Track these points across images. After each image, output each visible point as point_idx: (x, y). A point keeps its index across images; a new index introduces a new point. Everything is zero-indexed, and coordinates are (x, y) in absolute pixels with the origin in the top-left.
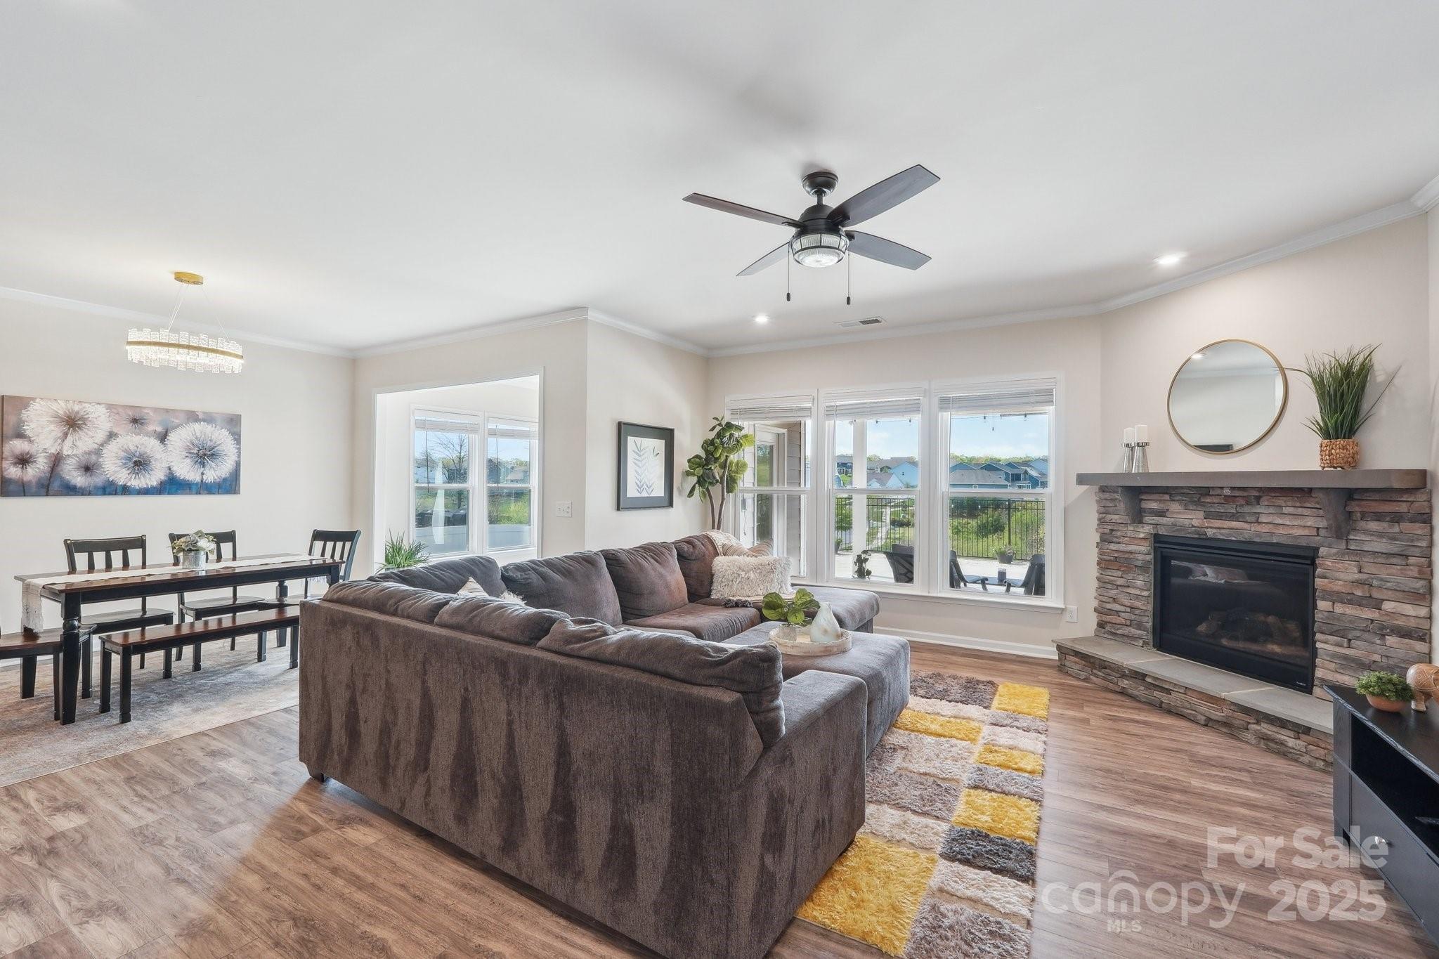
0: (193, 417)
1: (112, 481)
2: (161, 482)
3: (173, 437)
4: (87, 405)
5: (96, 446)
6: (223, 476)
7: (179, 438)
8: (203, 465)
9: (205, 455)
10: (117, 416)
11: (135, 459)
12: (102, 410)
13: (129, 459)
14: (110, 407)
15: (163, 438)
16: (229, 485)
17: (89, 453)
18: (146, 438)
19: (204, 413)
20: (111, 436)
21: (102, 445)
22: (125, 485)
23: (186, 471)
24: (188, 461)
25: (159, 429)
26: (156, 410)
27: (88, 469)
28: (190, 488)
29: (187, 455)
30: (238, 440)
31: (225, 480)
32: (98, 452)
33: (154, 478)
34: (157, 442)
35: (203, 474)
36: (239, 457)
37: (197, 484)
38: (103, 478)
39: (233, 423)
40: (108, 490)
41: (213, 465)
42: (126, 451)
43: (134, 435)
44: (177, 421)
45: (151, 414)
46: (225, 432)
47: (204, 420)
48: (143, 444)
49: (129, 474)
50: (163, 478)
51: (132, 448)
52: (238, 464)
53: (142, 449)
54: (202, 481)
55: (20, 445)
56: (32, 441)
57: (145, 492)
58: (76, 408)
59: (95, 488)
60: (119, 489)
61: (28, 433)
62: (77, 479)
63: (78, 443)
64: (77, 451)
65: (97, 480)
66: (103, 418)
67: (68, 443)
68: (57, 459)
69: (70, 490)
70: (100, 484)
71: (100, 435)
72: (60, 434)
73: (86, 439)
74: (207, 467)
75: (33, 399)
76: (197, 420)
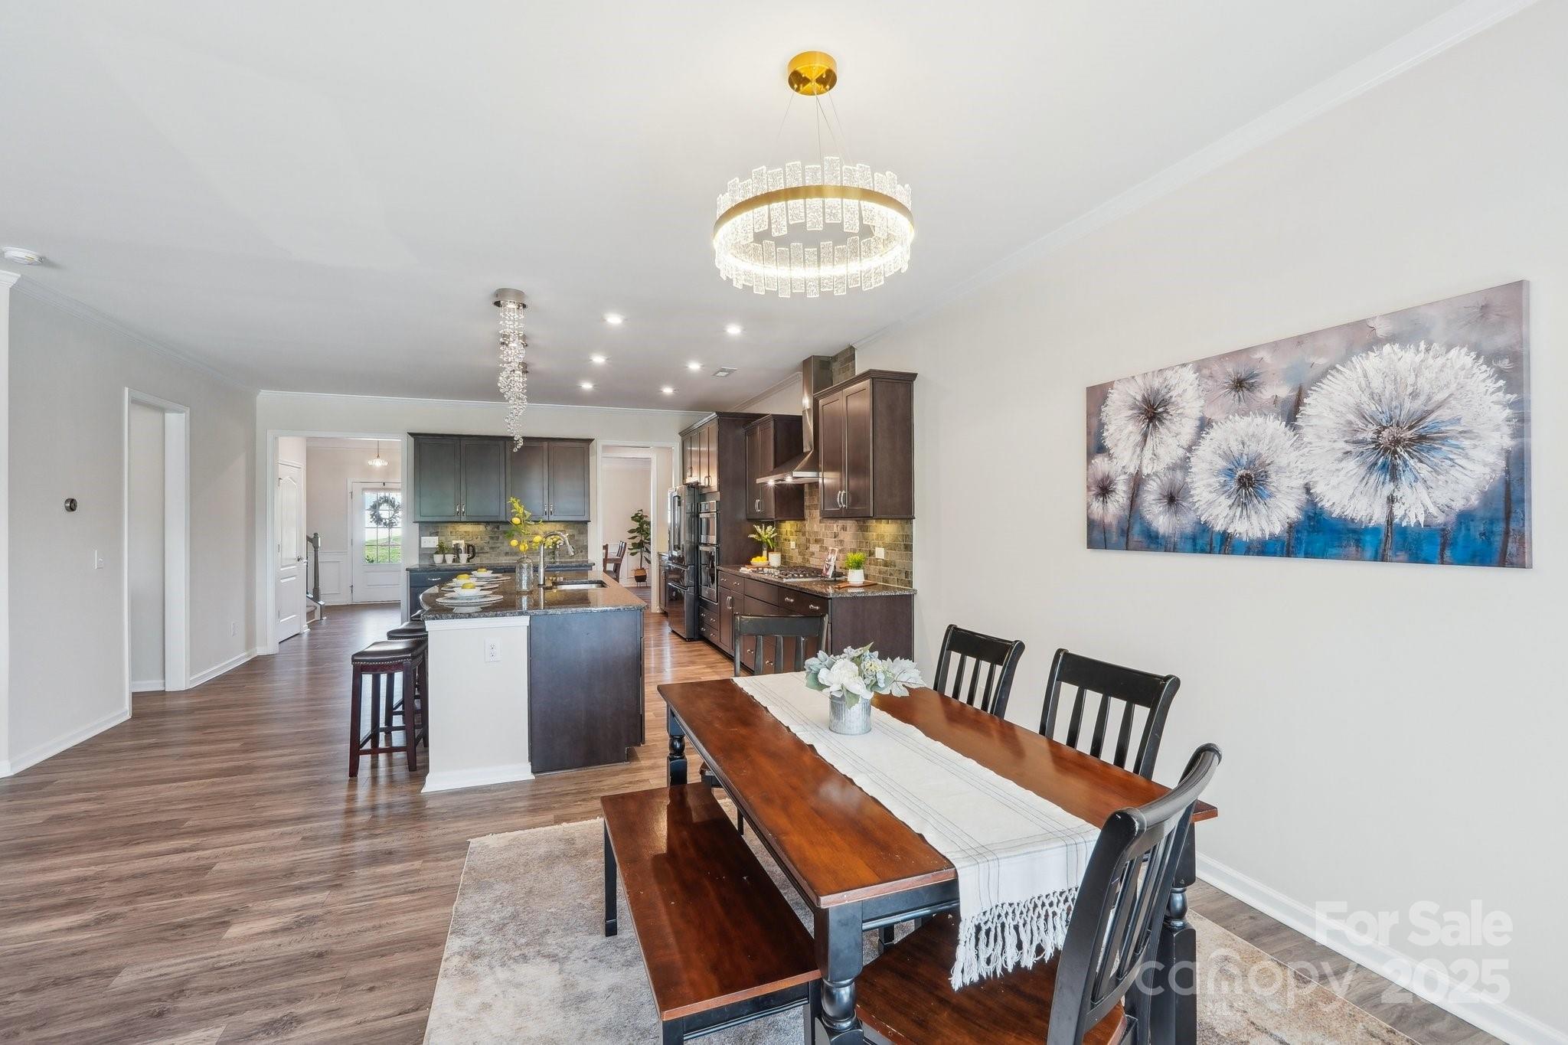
0: (1364, 339)
1: (1205, 523)
2: (1290, 526)
3: (1315, 405)
4: (1169, 374)
5: (1181, 452)
6: (1459, 505)
7: (1330, 407)
8: (1392, 472)
9: (1397, 442)
10: (1210, 382)
11: (1241, 472)
12: (1189, 375)
13: (1230, 472)
14: (1200, 366)
15: (1292, 412)
17: (1172, 468)
18: (1260, 420)
19: (1392, 316)
20: (1201, 426)
21: (1189, 449)
22: (1225, 532)
24: (1351, 464)
25: (1284, 392)
26: (1275, 346)
27: (1172, 499)
28: (1358, 543)
29: (1349, 448)
30: (1513, 378)
31: (1465, 518)
32: (1185, 464)
33: (1280, 517)
34: (1275, 426)
35: (1391, 500)
36: (1519, 434)
37: (1376, 530)
38: (1192, 516)
40: (1200, 542)
41: (1424, 470)
42: (1226, 456)
43: (1237, 418)
44: (1327, 360)
45: (1269, 356)
46: (1461, 358)
47: (1392, 339)
48: (1253, 436)
49: (1230, 507)
50: (1294, 514)
51: (1236, 448)
52: (1517, 459)
53: (1253, 448)
54: (1390, 521)
55: (1101, 464)
56: (1110, 457)
57: (1263, 548)
58: (1156, 383)
59: (1183, 537)
60: (1216, 544)
61: (1108, 443)
62: (1161, 521)
63: (1161, 451)
64: (1160, 467)
65: (1186, 522)
66: (1191, 393)
67: (1148, 453)
68: (1137, 483)
69: (1153, 541)
70: (1189, 530)
71: (1186, 429)
72: (1139, 438)
73: (1170, 441)
74: (1405, 479)
75: (1111, 384)
76: (1374, 343)
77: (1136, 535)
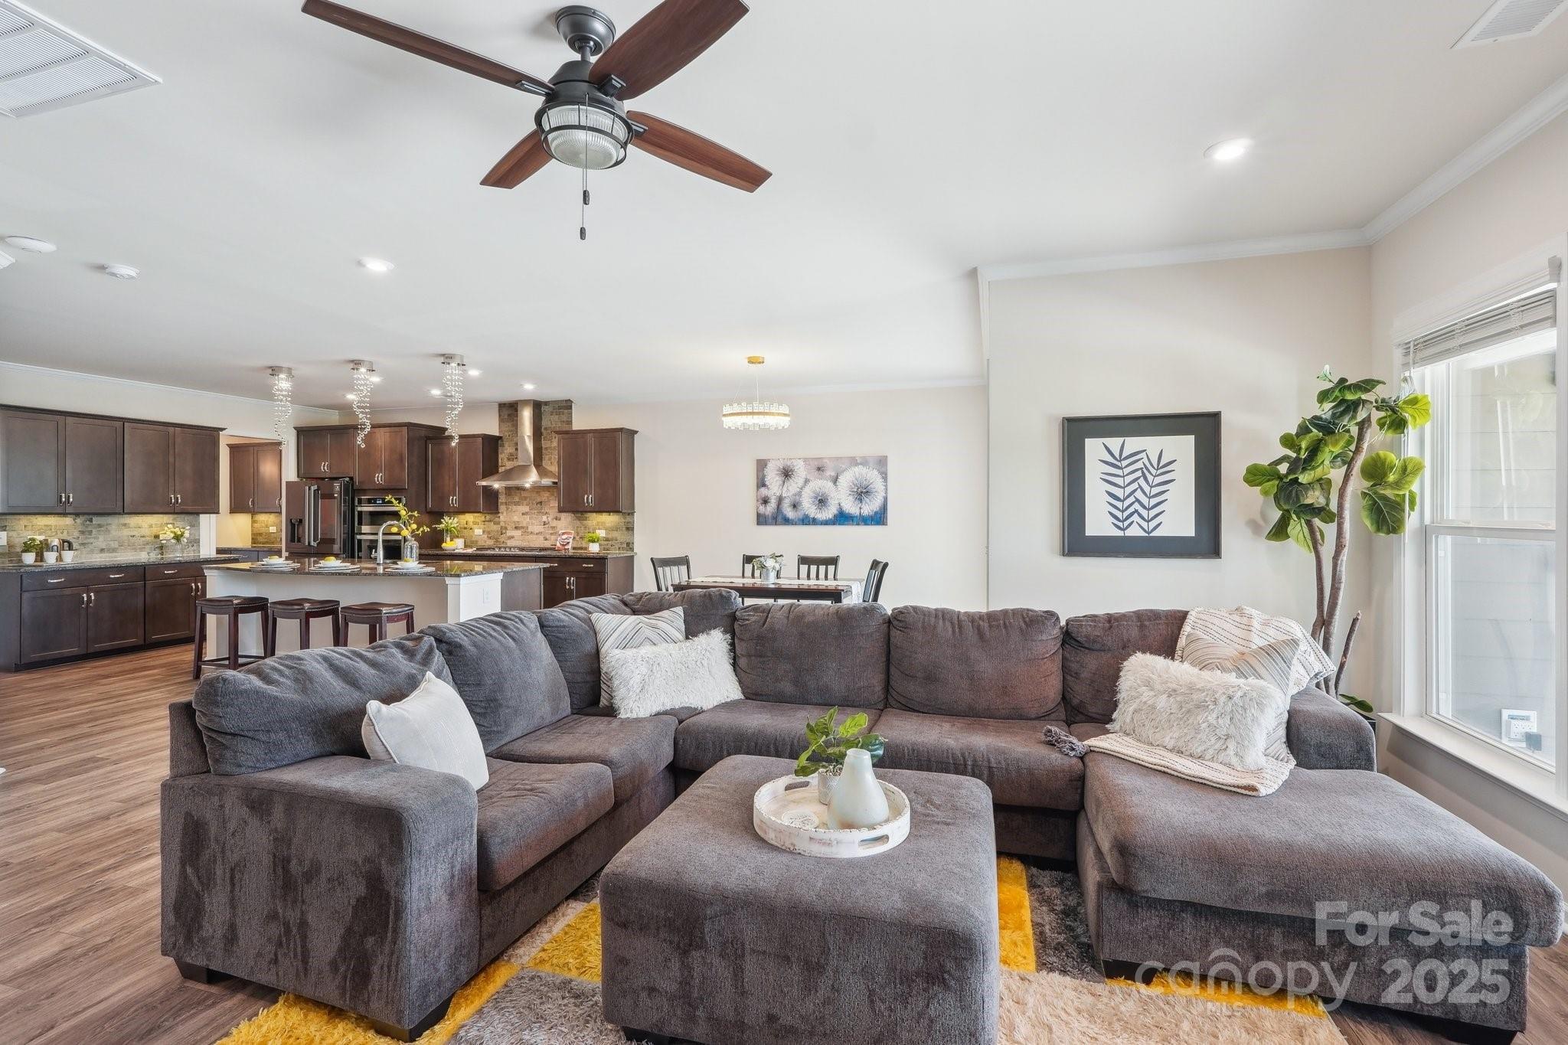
0: (854, 462)
1: (808, 514)
2: (835, 515)
3: (841, 479)
4: (793, 461)
5: (798, 489)
6: (875, 510)
7: (845, 480)
8: (861, 501)
9: (862, 492)
10: (810, 466)
11: (820, 498)
12: (801, 463)
13: (816, 498)
14: (806, 460)
15: (835, 480)
16: (879, 518)
17: (795, 495)
18: (826, 481)
19: (861, 457)
20: (807, 481)
21: (801, 489)
22: (814, 518)
23: (851, 507)
24: (851, 498)
25: (833, 474)
26: (830, 458)
27: (795, 506)
28: (853, 520)
29: (851, 493)
30: (885, 479)
31: (876, 513)
32: (799, 494)
33: (829, 513)
34: (830, 484)
35: (860, 508)
36: (886, 493)
37: (857, 517)
38: (803, 512)
39: (882, 463)
40: (805, 521)
41: (868, 500)
42: (814, 492)
43: (819, 480)
44: (843, 466)
45: (828, 462)
46: (875, 472)
47: (861, 464)
48: (824, 486)
49: (816, 509)
50: (836, 512)
51: (818, 490)
52: (886, 499)
53: (824, 490)
54: (860, 514)
55: (764, 491)
56: (768, 489)
57: (826, 523)
58: (789, 463)
59: (799, 519)
60: (811, 521)
61: (767, 483)
62: (790, 513)
63: (790, 488)
64: (790, 494)
65: (800, 514)
66: (802, 469)
67: (785, 488)
68: (780, 500)
69: (787, 521)
70: (801, 517)
71: (801, 482)
72: (781, 483)
73: (793, 486)
74: (864, 502)
75: (769, 460)
76: (857, 464)
77: (779, 519)
